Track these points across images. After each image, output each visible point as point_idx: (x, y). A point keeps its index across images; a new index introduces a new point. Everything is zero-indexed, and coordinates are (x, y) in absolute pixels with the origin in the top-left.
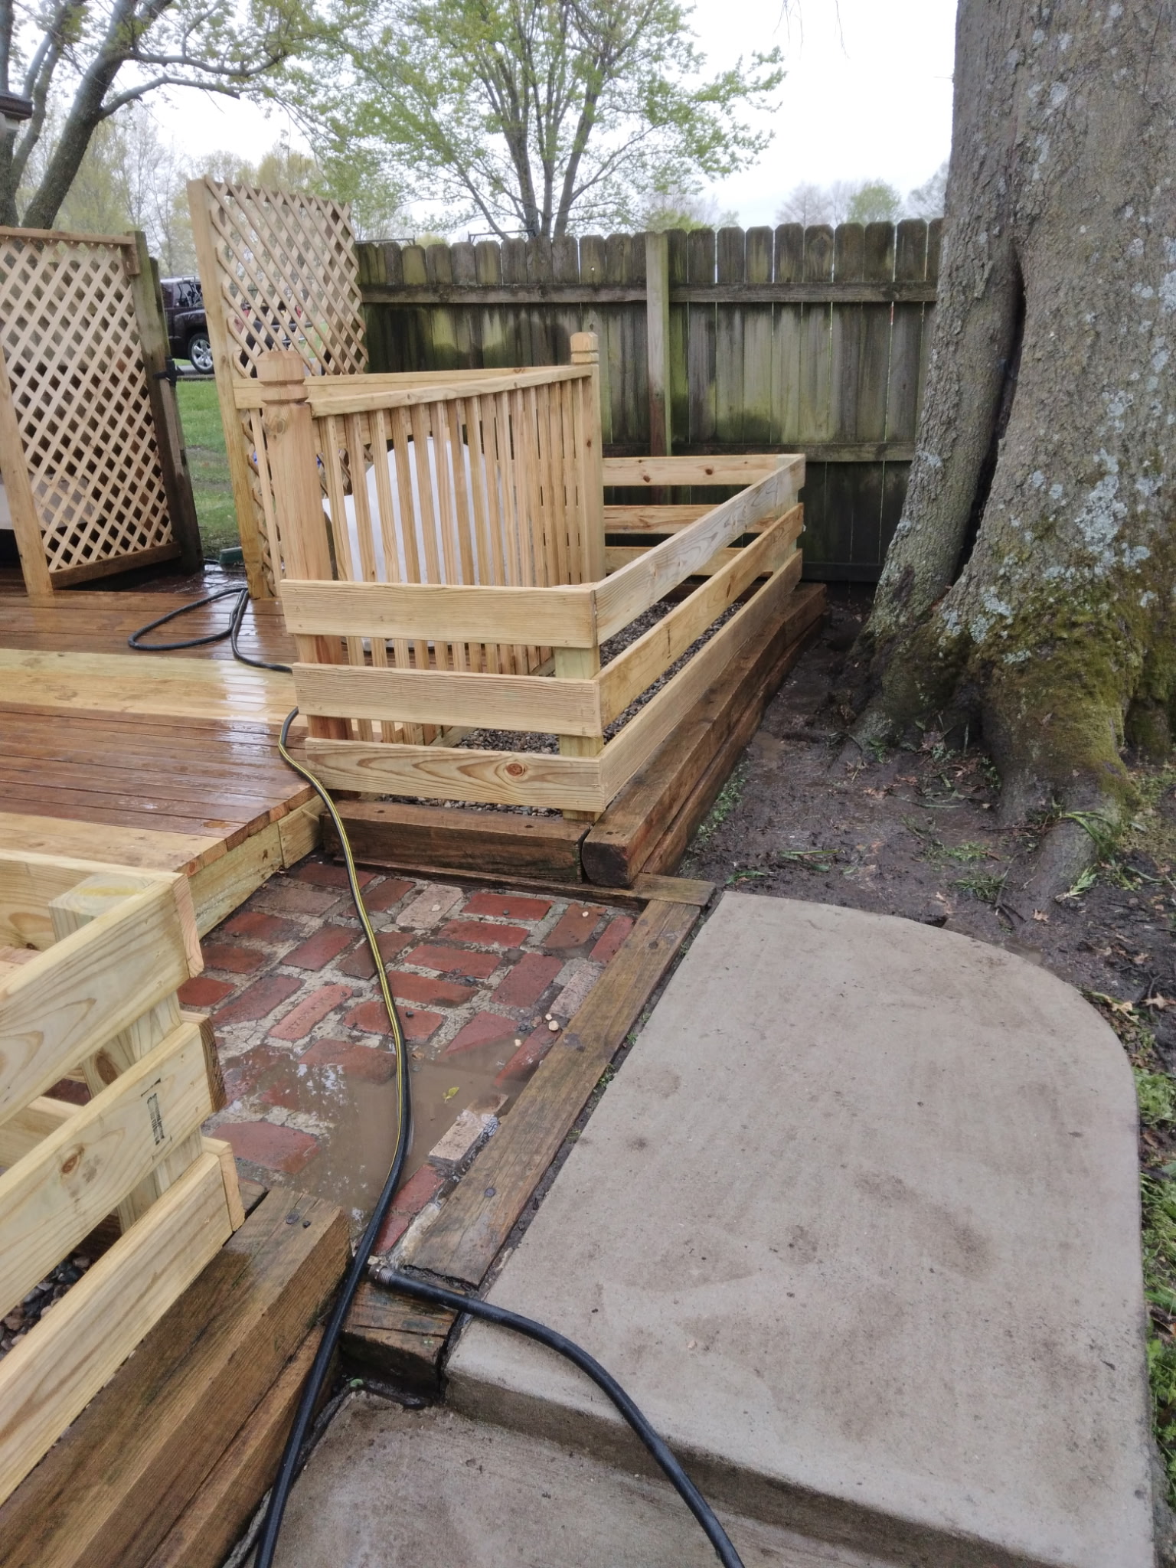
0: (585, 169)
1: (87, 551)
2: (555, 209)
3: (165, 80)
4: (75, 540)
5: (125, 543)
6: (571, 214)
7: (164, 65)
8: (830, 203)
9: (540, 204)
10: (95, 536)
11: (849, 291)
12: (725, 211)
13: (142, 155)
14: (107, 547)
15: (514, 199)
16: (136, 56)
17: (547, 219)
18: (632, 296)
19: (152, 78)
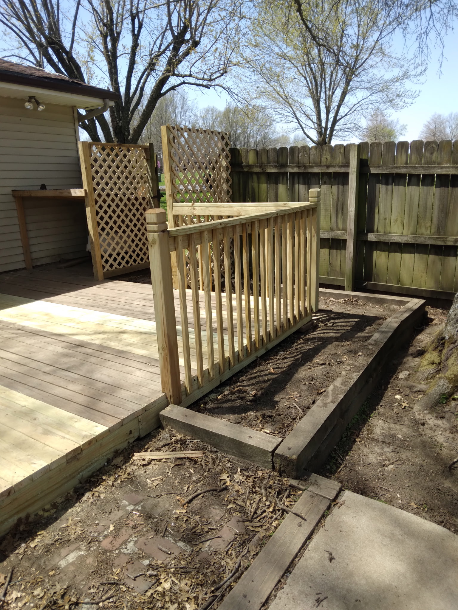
0: (343, 111)
1: (120, 264)
2: (329, 126)
3: (184, 83)
4: (115, 260)
5: (135, 261)
6: (336, 128)
7: (183, 78)
8: (447, 121)
9: (323, 125)
10: (123, 258)
11: (445, 169)
12: (402, 124)
13: (182, 108)
14: (127, 262)
15: (314, 123)
16: (174, 75)
17: (326, 129)
18: (343, 170)
19: (179, 82)
